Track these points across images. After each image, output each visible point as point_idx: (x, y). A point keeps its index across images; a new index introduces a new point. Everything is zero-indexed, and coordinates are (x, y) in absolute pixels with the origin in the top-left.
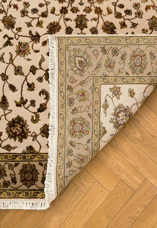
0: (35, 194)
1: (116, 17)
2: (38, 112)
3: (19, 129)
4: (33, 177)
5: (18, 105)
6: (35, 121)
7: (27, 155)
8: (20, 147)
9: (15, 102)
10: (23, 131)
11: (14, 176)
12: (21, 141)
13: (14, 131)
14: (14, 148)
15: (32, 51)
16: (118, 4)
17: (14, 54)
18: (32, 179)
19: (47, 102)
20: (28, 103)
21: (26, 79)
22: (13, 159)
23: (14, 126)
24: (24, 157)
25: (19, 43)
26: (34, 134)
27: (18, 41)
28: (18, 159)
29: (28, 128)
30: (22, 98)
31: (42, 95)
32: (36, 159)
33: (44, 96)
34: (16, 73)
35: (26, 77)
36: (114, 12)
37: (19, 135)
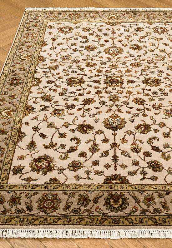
1: (145, 95)
2: (68, 152)
3: (45, 163)
4: (53, 205)
6: (63, 158)
9: (44, 145)
11: (30, 204)
12: (45, 174)
13: (39, 165)
14: (35, 180)
15: (66, 114)
16: (146, 89)
18: (53, 207)
20: (58, 146)
22: (32, 188)
23: (40, 162)
24: (47, 187)
26: (60, 168)
27: (54, 108)
28: (38, 188)
29: (54, 163)
30: (52, 143)
31: (73, 141)
32: (60, 189)
34: (49, 126)
36: (142, 93)
37: (44, 168)
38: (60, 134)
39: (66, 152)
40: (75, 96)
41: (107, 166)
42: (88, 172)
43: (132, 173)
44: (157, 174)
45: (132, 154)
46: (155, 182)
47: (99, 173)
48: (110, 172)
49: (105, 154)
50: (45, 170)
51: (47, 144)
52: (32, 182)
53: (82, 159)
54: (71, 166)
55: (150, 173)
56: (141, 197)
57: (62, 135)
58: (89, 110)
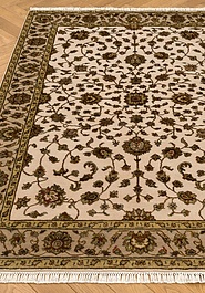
7: (58, 223)
54: (85, 198)
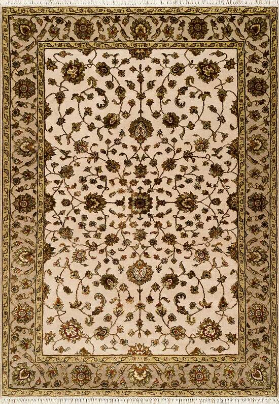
0: (189, 10)
1: (105, 177)
2: (187, 87)
3: (206, 71)
5: (208, 93)
8: (206, 55)
9: (210, 96)
10: (202, 69)
12: (205, 60)
13: (211, 68)
15: (193, 144)
16: (103, 189)
17: (211, 141)
19: (178, 96)
21: (199, 118)
22: (214, 43)
23: (211, 73)
24: (202, 45)
25: (206, 151)
26: (192, 66)
27: (206, 153)
28: (209, 43)
29: (198, 72)
30: (204, 100)
32: (190, 44)
33: (180, 101)
35: (198, 120)
36: (108, 182)
37: (206, 65)
38: (197, 112)
39: (189, 88)
40: (185, 176)
41: (148, 69)
42: (166, 62)
43: (125, 61)
44: (103, 60)
45: (124, 85)
46: (105, 51)
47: (156, 61)
48: (146, 62)
49: (150, 85)
50: (205, 63)
51: (207, 97)
52: (215, 51)
53: (172, 77)
55: (109, 62)
56: (119, 36)
57: (194, 110)
58: (168, 150)
